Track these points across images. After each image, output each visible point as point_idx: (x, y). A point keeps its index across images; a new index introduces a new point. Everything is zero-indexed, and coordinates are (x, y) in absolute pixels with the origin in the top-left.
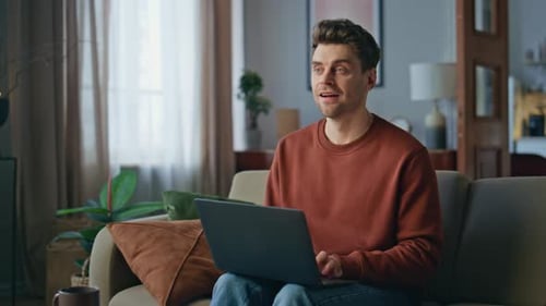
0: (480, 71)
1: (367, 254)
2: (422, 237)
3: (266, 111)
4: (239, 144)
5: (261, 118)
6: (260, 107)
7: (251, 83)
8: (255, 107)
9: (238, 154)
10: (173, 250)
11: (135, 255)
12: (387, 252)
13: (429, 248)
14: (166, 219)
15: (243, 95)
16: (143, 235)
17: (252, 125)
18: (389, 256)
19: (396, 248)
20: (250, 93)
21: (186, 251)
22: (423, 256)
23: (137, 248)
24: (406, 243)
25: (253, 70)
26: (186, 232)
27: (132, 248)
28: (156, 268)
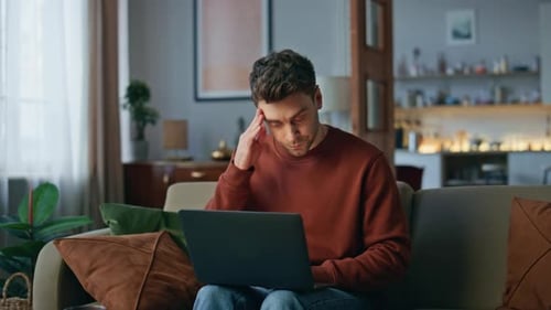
0: (370, 85)
1: (338, 262)
2: (391, 239)
3: (153, 122)
4: (127, 156)
5: (149, 129)
6: (148, 118)
7: (138, 93)
8: (142, 117)
9: (126, 166)
10: (132, 265)
11: (90, 272)
12: (357, 258)
13: (397, 250)
14: (108, 234)
15: (129, 105)
16: (97, 250)
17: (138, 136)
18: (359, 262)
19: (366, 253)
20: (137, 104)
21: (145, 266)
22: (393, 259)
23: (91, 264)
24: (376, 247)
25: (141, 79)
26: (140, 246)
27: (86, 264)
28: (117, 285)
